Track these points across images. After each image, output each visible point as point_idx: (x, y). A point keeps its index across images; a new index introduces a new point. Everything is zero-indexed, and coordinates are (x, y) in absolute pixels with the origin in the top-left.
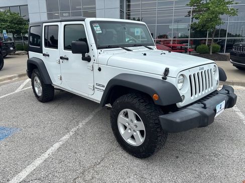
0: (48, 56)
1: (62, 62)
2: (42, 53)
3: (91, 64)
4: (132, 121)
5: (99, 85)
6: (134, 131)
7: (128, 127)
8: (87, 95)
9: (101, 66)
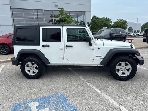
0: (49, 46)
1: (66, 49)
2: (40, 45)
3: (92, 47)
4: (123, 67)
5: (98, 56)
6: (124, 70)
7: (121, 70)
8: (87, 63)
9: (100, 47)
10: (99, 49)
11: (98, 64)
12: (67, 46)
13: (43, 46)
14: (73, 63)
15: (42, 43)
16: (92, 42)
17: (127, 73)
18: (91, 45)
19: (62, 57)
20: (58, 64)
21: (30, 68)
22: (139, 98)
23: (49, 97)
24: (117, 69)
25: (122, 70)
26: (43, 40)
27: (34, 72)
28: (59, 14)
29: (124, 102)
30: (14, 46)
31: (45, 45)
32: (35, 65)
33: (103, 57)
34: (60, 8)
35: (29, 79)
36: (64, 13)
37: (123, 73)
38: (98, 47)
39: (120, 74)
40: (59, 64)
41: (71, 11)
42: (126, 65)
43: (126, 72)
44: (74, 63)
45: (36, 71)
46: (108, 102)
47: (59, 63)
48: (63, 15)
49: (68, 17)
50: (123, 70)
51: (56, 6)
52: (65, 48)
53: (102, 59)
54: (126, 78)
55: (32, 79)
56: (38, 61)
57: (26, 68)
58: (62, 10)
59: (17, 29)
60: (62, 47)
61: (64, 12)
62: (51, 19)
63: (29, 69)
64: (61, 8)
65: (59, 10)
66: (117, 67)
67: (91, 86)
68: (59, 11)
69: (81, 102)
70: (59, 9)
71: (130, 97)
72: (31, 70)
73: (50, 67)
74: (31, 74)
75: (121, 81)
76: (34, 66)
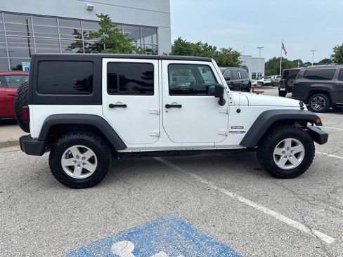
0: (125, 106)
1: (167, 112)
2: (101, 104)
3: (225, 107)
4: (288, 149)
5: (236, 128)
6: (290, 156)
7: (283, 155)
8: (213, 144)
9: (241, 108)
10: (238, 111)
11: (236, 146)
12: (168, 106)
13: (112, 106)
14: (180, 145)
15: (107, 98)
16: (225, 97)
17: (296, 163)
18: (222, 102)
19: (157, 131)
20: (145, 148)
21: (75, 162)
22: (337, 212)
23: (149, 227)
24: (276, 155)
25: (286, 157)
26: (110, 92)
27: (84, 171)
28: (100, 31)
29: (314, 221)
30: (30, 106)
31: (114, 104)
32: (90, 153)
33: (246, 129)
34: (102, 16)
35: (72, 188)
36: (112, 29)
37: (288, 163)
38: (237, 108)
39: (281, 164)
40: (148, 148)
41: (124, 24)
42: (294, 144)
43: (292, 159)
44: (184, 145)
45: (92, 168)
46: (284, 224)
47: (147, 146)
48: (109, 33)
49: (121, 37)
50: (288, 156)
51: (90, 9)
52: (165, 109)
53: (244, 134)
54: (293, 173)
55: (80, 188)
56: (98, 144)
57: (65, 162)
58: (105, 22)
59: (40, 61)
60: (156, 109)
61: (111, 26)
62: (74, 40)
63: (73, 164)
64: (105, 15)
65: (99, 19)
66: (277, 151)
67: (230, 194)
68: (100, 23)
69: (230, 231)
70: (99, 17)
71: (320, 211)
72: (79, 165)
73: (121, 157)
74: (77, 175)
75: (286, 180)
76: (85, 154)
